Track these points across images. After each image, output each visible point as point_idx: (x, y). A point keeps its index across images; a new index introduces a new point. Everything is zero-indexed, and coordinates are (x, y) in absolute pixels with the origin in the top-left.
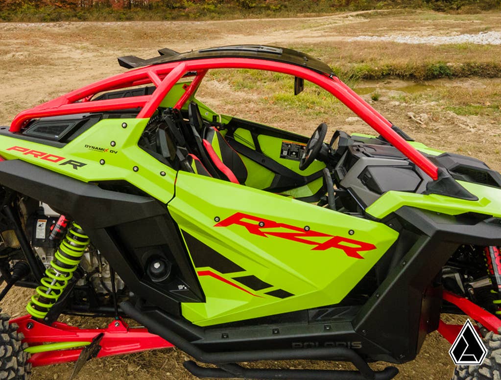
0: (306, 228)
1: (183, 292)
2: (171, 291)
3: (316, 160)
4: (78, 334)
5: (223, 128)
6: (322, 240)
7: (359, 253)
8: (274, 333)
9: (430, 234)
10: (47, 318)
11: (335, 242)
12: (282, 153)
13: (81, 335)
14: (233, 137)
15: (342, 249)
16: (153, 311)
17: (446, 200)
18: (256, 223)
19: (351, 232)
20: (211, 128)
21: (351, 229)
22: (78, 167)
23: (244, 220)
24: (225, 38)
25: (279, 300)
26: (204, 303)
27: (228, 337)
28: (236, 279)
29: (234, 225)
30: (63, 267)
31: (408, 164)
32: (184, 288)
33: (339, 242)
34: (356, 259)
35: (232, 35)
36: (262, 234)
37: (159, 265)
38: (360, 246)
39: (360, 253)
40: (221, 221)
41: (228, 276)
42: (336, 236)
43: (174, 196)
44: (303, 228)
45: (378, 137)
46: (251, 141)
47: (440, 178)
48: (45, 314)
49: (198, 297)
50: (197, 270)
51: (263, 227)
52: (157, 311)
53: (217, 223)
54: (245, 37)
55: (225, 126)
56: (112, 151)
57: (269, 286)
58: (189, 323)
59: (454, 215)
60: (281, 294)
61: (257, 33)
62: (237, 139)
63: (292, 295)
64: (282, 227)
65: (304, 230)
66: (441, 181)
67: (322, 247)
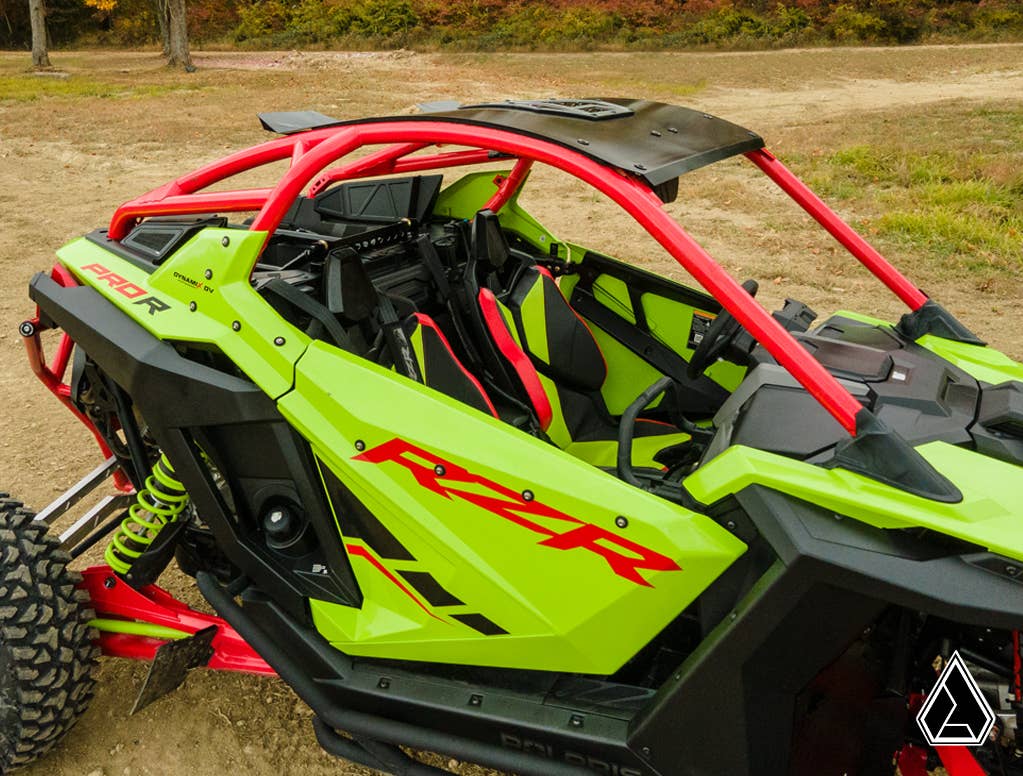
0: (526, 494)
1: (317, 578)
2: (295, 572)
3: (720, 360)
4: (180, 616)
5: (567, 271)
6: (561, 527)
7: (640, 571)
8: (470, 703)
9: (787, 559)
10: (129, 576)
11: (586, 536)
12: (692, 337)
13: (185, 620)
14: (593, 293)
15: (602, 554)
16: (263, 602)
17: (864, 489)
18: (430, 465)
19: (621, 521)
20: (535, 268)
21: (622, 515)
22: (156, 311)
23: (407, 455)
24: (847, 86)
25: (478, 636)
26: (358, 610)
27: (387, 687)
28: (402, 573)
29: (390, 464)
30: (160, 491)
31: (865, 394)
32: (322, 571)
33: (597, 538)
34: (634, 585)
35: (866, 81)
36: (441, 491)
37: (280, 517)
38: (640, 557)
39: (642, 572)
40: (367, 449)
41: (391, 565)
42: (588, 522)
43: (293, 388)
44: (520, 492)
45: (894, 325)
46: (628, 303)
47: (863, 433)
48: (129, 566)
49: (349, 596)
50: (347, 541)
51: (443, 475)
52: (270, 604)
53: (360, 453)
54: (896, 85)
55: (572, 268)
56: (207, 289)
57: (457, 602)
58: (325, 642)
59: (884, 529)
60: (481, 624)
61: (930, 77)
62: (600, 298)
63: (506, 633)
64: (480, 482)
65: (520, 497)
66: (863, 440)
67: (560, 542)
